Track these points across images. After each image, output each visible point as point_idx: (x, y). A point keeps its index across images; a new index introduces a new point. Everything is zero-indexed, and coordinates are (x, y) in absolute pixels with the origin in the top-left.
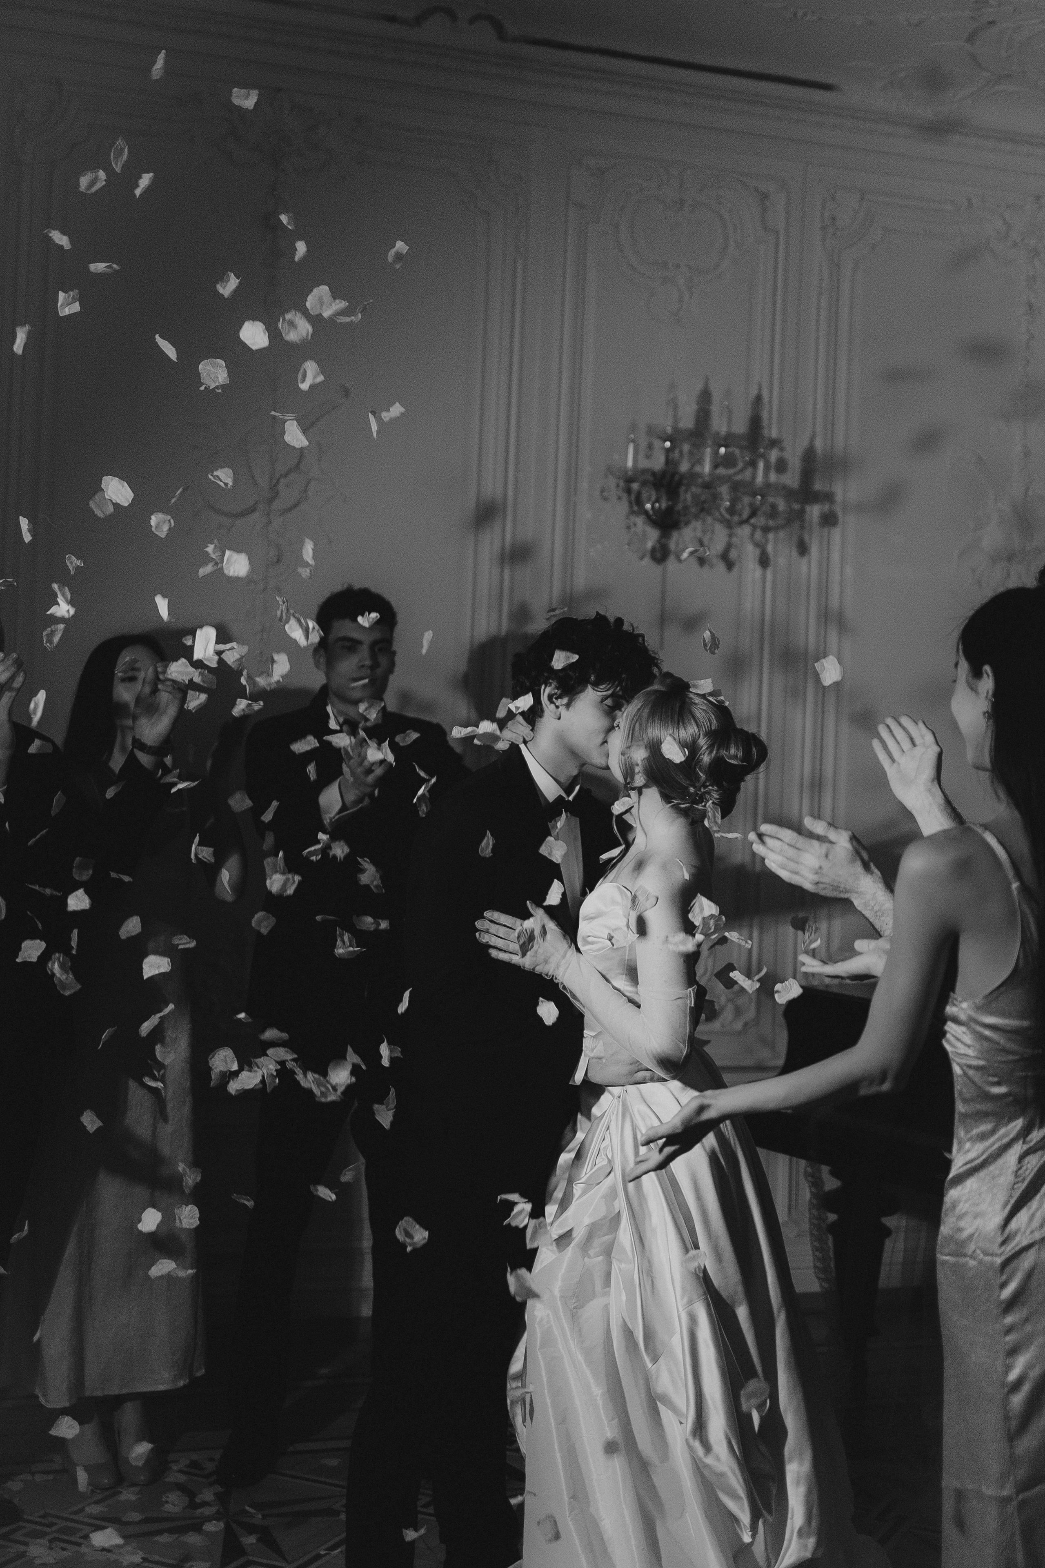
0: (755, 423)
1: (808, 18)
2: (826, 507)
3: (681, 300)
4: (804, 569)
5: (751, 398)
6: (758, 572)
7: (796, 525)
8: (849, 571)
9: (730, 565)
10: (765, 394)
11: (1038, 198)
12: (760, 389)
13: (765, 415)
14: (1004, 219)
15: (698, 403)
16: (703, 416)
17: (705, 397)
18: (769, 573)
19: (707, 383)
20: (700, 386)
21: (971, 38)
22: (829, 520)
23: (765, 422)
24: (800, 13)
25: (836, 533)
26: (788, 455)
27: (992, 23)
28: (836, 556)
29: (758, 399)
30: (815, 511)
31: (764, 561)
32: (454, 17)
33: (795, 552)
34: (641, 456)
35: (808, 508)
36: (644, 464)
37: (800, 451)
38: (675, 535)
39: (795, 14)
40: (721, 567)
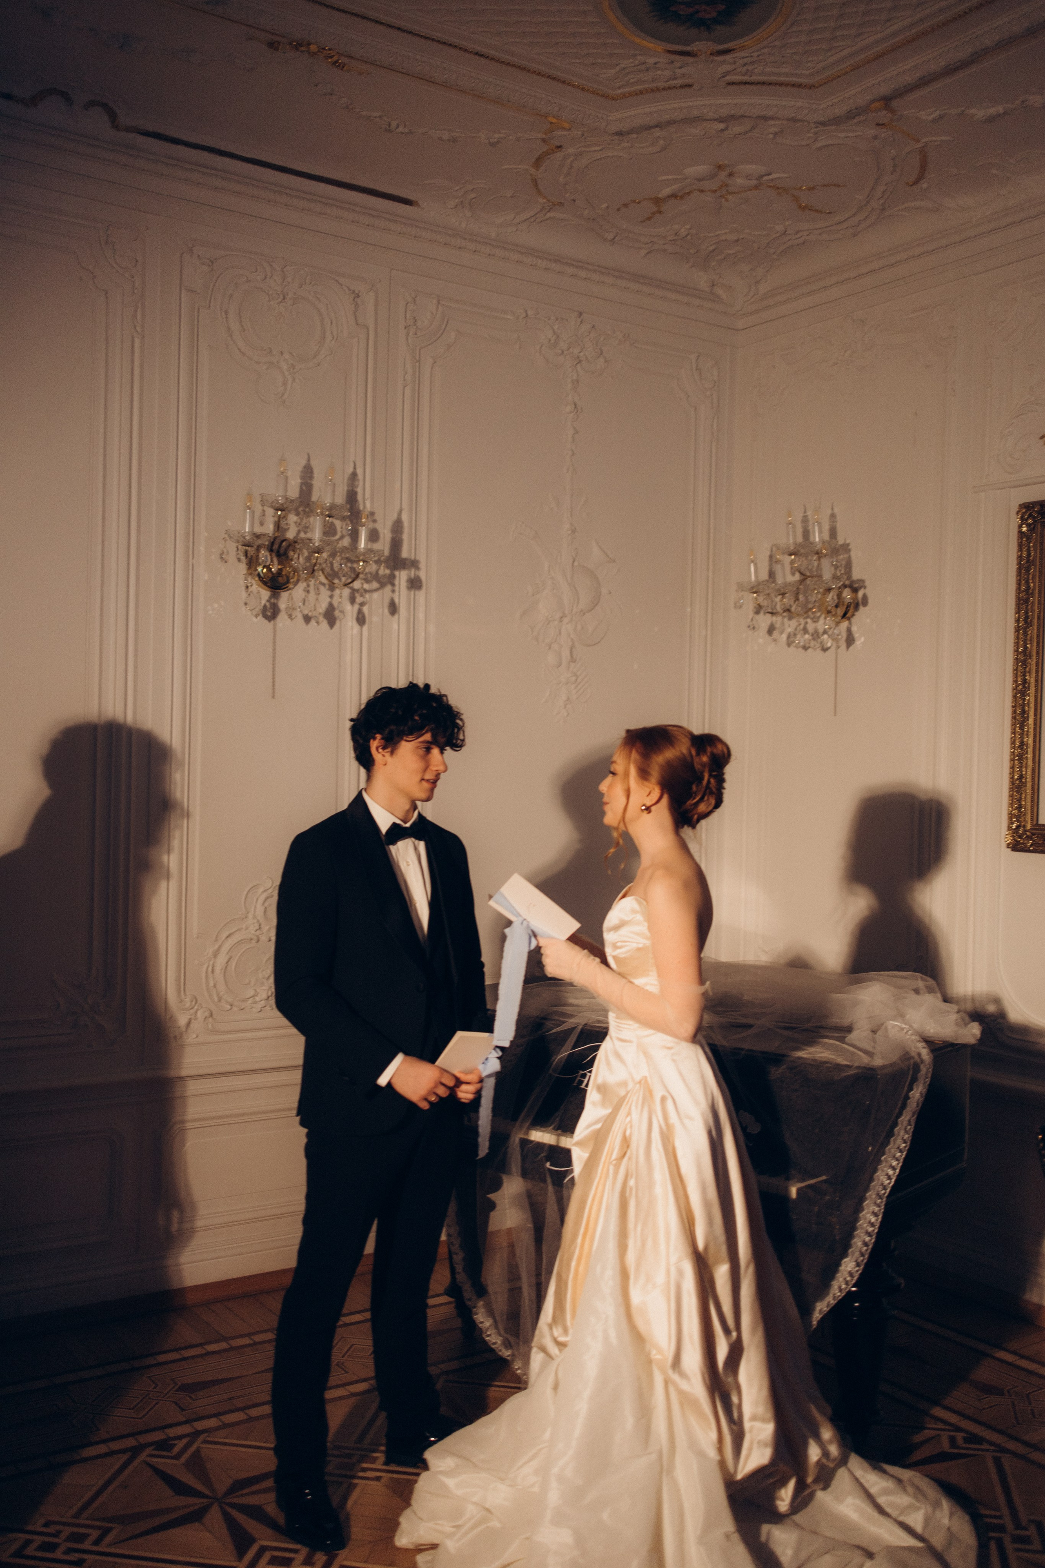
0: (352, 497)
1: (400, 129)
2: (413, 573)
3: (285, 384)
4: (395, 626)
5: (347, 476)
6: (356, 627)
7: (389, 588)
8: (432, 628)
9: (332, 623)
10: (359, 471)
11: (581, 314)
12: (355, 468)
13: (359, 490)
14: (553, 330)
15: (302, 478)
16: (306, 488)
17: (308, 472)
18: (365, 628)
19: (309, 460)
20: (303, 462)
21: (538, 163)
22: (415, 584)
23: (360, 497)
24: (394, 124)
25: (421, 595)
26: (378, 526)
27: (559, 147)
28: (421, 615)
29: (354, 475)
30: (402, 577)
31: (361, 620)
32: (67, 98)
33: (386, 611)
34: (257, 522)
35: (397, 573)
36: (258, 530)
37: (389, 524)
38: (284, 595)
39: (390, 125)
40: (325, 624)
